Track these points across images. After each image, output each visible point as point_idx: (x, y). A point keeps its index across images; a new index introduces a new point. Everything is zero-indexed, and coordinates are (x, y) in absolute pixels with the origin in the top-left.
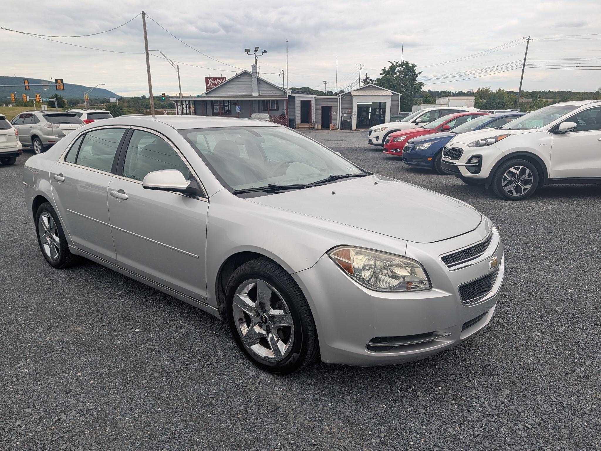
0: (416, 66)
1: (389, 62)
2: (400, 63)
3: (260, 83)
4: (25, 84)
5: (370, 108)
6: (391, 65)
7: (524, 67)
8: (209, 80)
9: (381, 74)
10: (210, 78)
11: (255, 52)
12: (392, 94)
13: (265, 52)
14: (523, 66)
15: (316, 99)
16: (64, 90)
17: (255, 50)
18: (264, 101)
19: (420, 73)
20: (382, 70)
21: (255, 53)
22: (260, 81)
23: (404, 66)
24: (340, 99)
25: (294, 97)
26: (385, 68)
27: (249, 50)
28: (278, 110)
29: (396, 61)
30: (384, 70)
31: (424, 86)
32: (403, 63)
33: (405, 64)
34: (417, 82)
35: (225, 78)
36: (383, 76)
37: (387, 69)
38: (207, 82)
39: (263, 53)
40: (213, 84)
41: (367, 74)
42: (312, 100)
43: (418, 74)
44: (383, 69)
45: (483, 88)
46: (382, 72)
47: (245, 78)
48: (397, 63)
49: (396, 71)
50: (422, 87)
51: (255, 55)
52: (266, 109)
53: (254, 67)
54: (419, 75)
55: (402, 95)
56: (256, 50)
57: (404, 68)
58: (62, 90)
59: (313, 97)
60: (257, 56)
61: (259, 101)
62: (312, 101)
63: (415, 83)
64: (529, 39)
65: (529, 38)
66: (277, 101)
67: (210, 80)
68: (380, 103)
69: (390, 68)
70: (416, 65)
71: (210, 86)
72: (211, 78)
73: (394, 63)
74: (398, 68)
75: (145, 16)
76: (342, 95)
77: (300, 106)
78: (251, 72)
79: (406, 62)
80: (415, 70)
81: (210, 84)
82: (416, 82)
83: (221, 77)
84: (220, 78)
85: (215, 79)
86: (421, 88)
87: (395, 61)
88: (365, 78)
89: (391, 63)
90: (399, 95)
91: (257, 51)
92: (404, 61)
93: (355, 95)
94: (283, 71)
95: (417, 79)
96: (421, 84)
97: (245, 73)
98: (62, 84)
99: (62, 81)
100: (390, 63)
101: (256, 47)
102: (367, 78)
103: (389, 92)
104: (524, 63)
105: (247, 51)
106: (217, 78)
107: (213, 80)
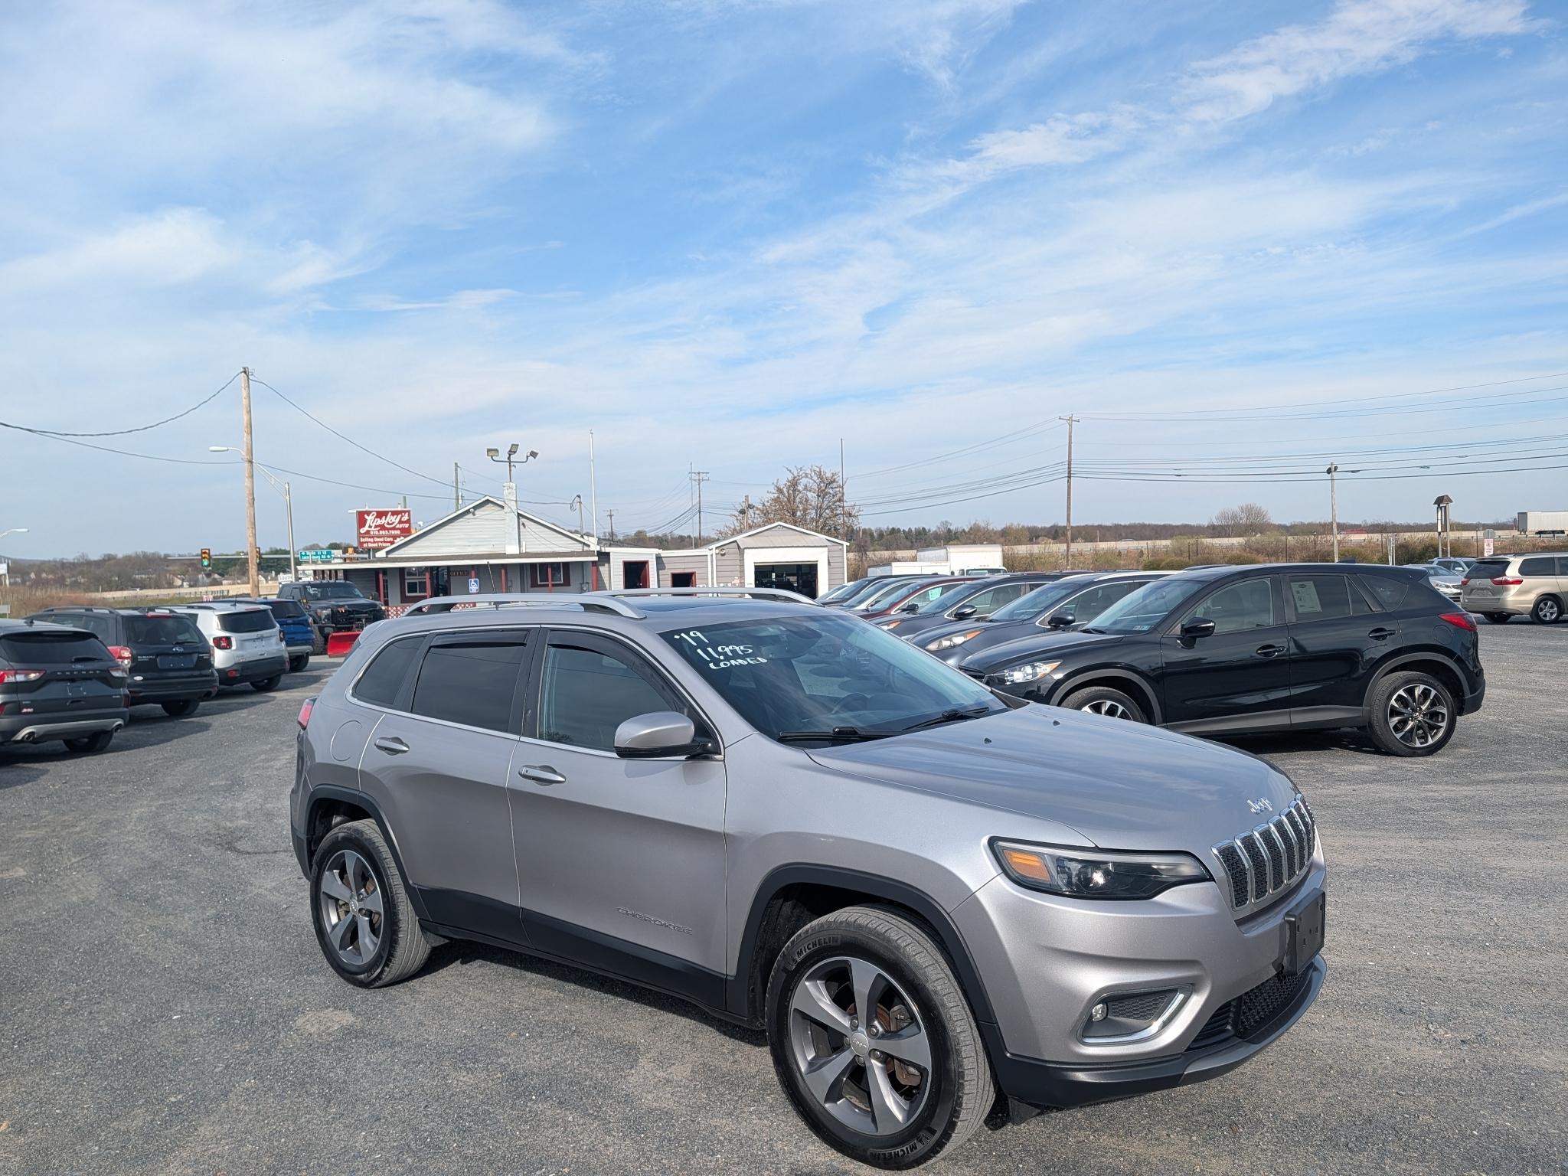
3: (523, 524)
6: (789, 474)
7: (1069, 477)
8: (366, 516)
10: (368, 513)
11: (510, 455)
12: (829, 544)
13: (534, 454)
14: (1067, 475)
15: (659, 558)
17: (510, 451)
18: (533, 566)
21: (509, 458)
22: (525, 520)
24: (712, 555)
25: (608, 554)
27: (497, 451)
28: (569, 585)
32: (812, 470)
35: (409, 512)
38: (362, 522)
39: (527, 457)
40: (376, 527)
42: (650, 560)
47: (486, 515)
51: (510, 462)
52: (539, 583)
55: (848, 544)
56: (512, 452)
59: (652, 554)
60: (515, 464)
61: (522, 565)
62: (650, 563)
65: (1071, 418)
66: (566, 565)
67: (370, 518)
69: (788, 480)
71: (368, 532)
72: (371, 512)
76: (717, 548)
77: (622, 573)
78: (502, 500)
79: (818, 467)
81: (370, 527)
83: (397, 509)
84: (394, 513)
85: (381, 515)
89: (789, 470)
90: (842, 545)
91: (515, 452)
92: (813, 465)
93: (746, 548)
97: (487, 503)
101: (513, 445)
104: (1069, 468)
105: (492, 452)
106: (388, 512)
107: (376, 517)
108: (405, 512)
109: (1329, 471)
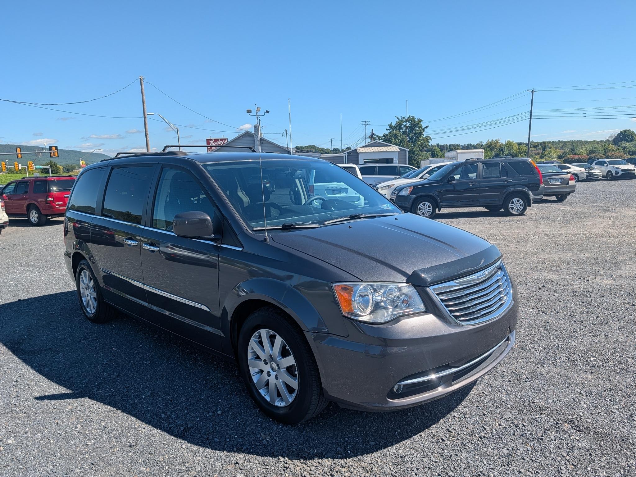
0: (422, 121)
2: (406, 118)
3: (263, 143)
4: (17, 152)
6: (397, 120)
7: (531, 118)
8: (210, 141)
9: (387, 130)
10: (211, 140)
12: (399, 150)
13: (268, 112)
14: (529, 117)
19: (426, 127)
21: (257, 114)
22: (263, 141)
23: (410, 121)
24: (345, 156)
26: (391, 123)
27: (251, 111)
29: (403, 117)
30: (391, 126)
31: (432, 140)
32: (409, 118)
33: (411, 120)
34: (424, 136)
35: (227, 139)
36: (390, 131)
37: (393, 125)
38: (208, 144)
39: (265, 113)
41: (372, 130)
44: (390, 124)
45: (492, 140)
46: (388, 128)
47: (248, 139)
48: (404, 118)
49: (403, 126)
50: (430, 141)
51: (257, 116)
53: (256, 128)
54: (425, 130)
55: (409, 150)
56: (258, 111)
57: (410, 123)
58: (56, 156)
59: (318, 155)
60: (259, 116)
63: (422, 137)
65: (533, 90)
69: (397, 123)
70: (422, 119)
71: (211, 148)
72: (212, 139)
74: (405, 124)
75: (143, 81)
76: (348, 153)
79: (412, 117)
80: (421, 125)
83: (222, 138)
84: (221, 140)
85: (216, 140)
87: (401, 117)
88: (371, 134)
90: (406, 150)
92: (409, 116)
93: (360, 153)
95: (424, 133)
96: (428, 139)
97: (247, 134)
98: (56, 151)
99: (56, 148)
100: (396, 118)
101: (258, 107)
102: (373, 134)
103: (395, 148)
104: (531, 114)
105: (249, 112)
106: (218, 139)
107: (214, 142)
108: (226, 139)
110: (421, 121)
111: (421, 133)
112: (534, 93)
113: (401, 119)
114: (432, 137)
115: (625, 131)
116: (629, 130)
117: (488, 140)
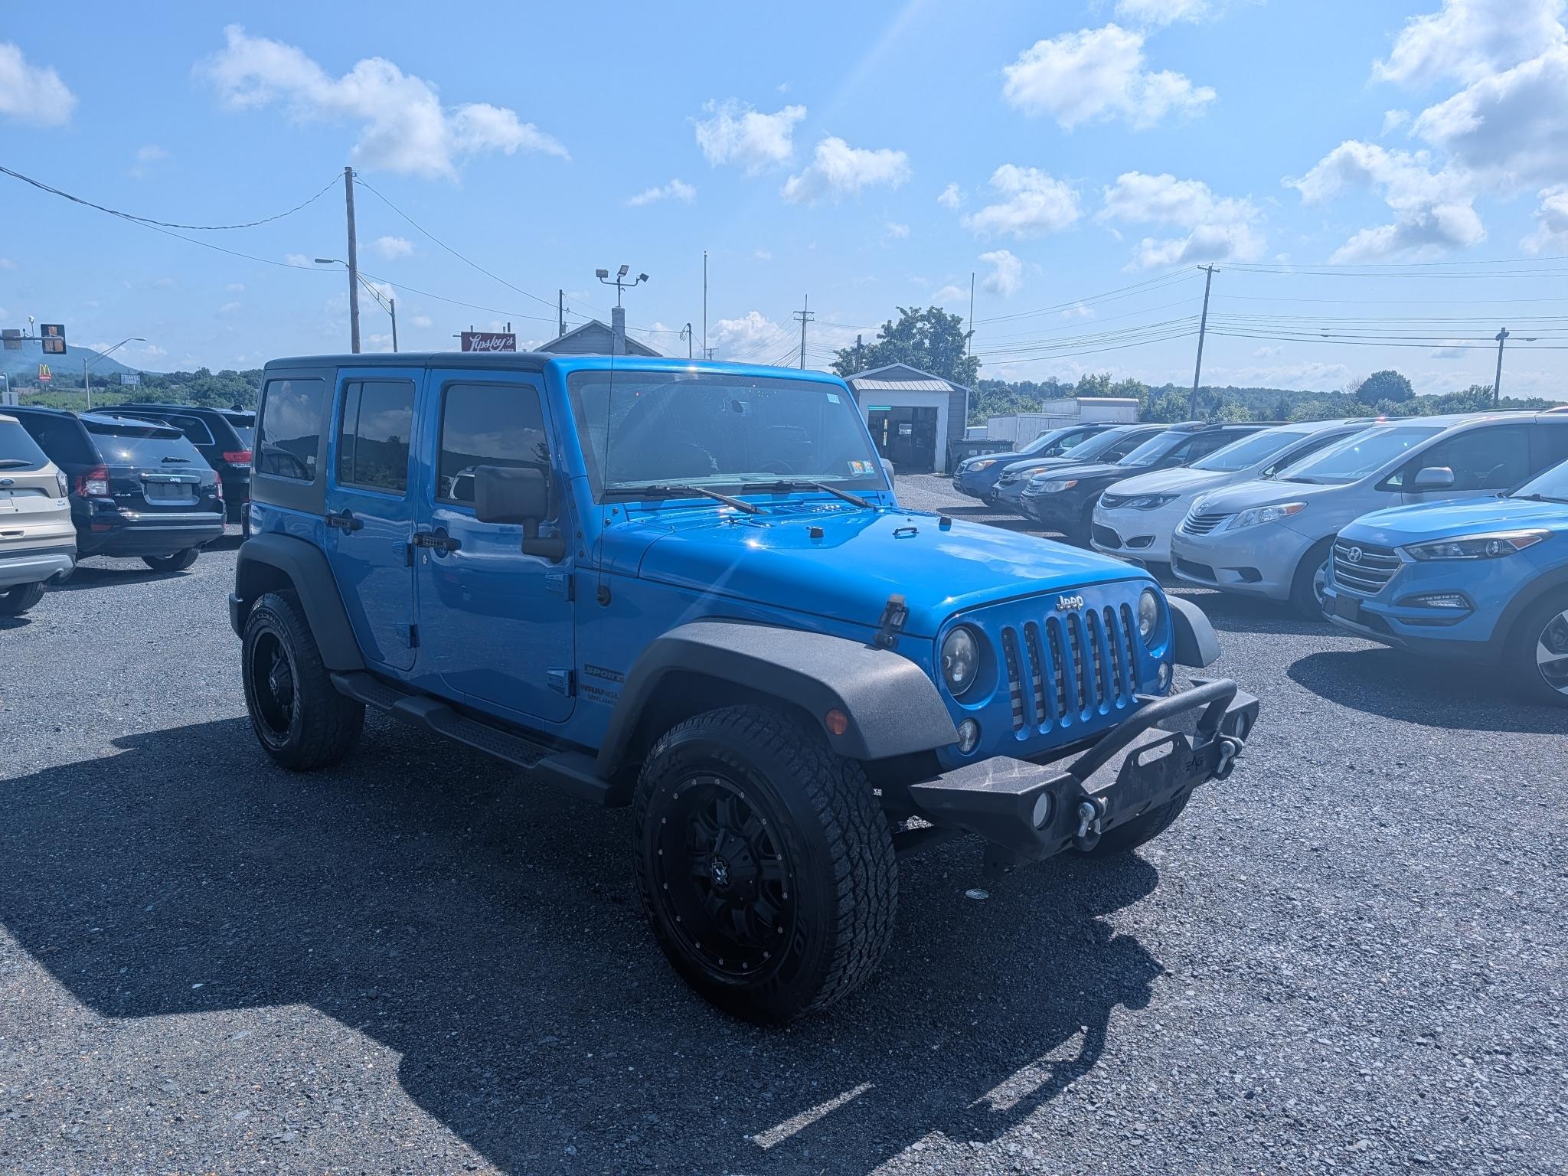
0: (961, 319)
1: (898, 308)
2: (924, 312)
3: (630, 350)
5: (886, 421)
6: (903, 317)
7: (1202, 333)
8: (471, 338)
9: (879, 336)
10: (473, 335)
11: (620, 277)
12: (952, 390)
13: (644, 277)
14: (1200, 330)
16: (64, 352)
17: (620, 273)
19: (970, 335)
20: (883, 326)
21: (618, 280)
22: (632, 348)
23: (933, 321)
26: (890, 322)
27: (606, 272)
29: (914, 308)
30: (887, 328)
31: (981, 366)
32: (930, 311)
33: (936, 316)
35: (514, 336)
36: (881, 340)
37: (894, 326)
38: (466, 345)
39: (637, 280)
43: (966, 337)
44: (886, 324)
45: (1093, 376)
46: (882, 332)
47: (594, 340)
48: (916, 311)
49: (915, 331)
50: (978, 369)
51: (619, 285)
53: (618, 314)
54: (968, 340)
56: (623, 270)
57: (932, 324)
58: (60, 353)
60: (623, 287)
63: (961, 359)
64: (1210, 270)
65: (1211, 267)
67: (474, 341)
68: (915, 409)
69: (901, 323)
70: (961, 317)
72: (477, 334)
73: (909, 312)
74: (919, 325)
75: (354, 178)
78: (610, 326)
79: (937, 309)
80: (958, 330)
82: (964, 358)
83: (501, 332)
84: (499, 336)
85: (486, 337)
86: (975, 370)
87: (911, 308)
88: (855, 346)
89: (902, 311)
90: (964, 391)
91: (625, 274)
92: (932, 308)
93: (863, 390)
94: (689, 325)
95: (964, 349)
96: (973, 363)
97: (595, 327)
98: (60, 336)
99: (60, 329)
100: (899, 310)
101: (623, 266)
102: (860, 346)
103: (942, 385)
104: (1203, 323)
105: (602, 274)
106: (493, 335)
107: (481, 340)
108: (510, 335)
109: (1499, 337)
110: (958, 320)
111: (959, 349)
112: (1213, 273)
113: (910, 314)
114: (982, 360)
115: (1385, 373)
116: (1394, 373)
117: (1084, 377)
